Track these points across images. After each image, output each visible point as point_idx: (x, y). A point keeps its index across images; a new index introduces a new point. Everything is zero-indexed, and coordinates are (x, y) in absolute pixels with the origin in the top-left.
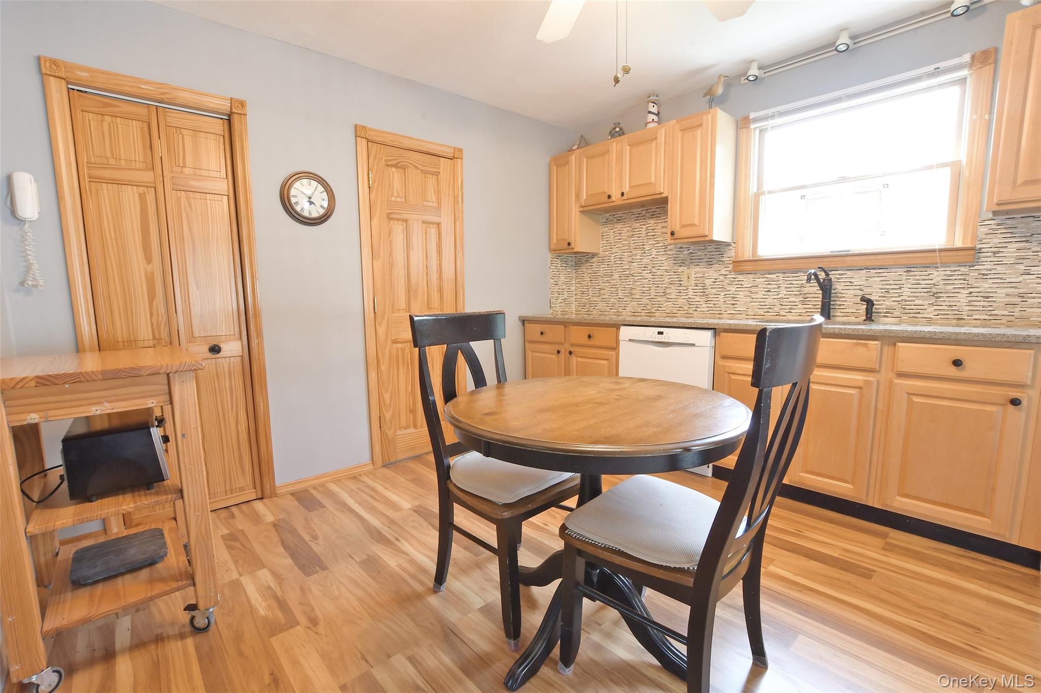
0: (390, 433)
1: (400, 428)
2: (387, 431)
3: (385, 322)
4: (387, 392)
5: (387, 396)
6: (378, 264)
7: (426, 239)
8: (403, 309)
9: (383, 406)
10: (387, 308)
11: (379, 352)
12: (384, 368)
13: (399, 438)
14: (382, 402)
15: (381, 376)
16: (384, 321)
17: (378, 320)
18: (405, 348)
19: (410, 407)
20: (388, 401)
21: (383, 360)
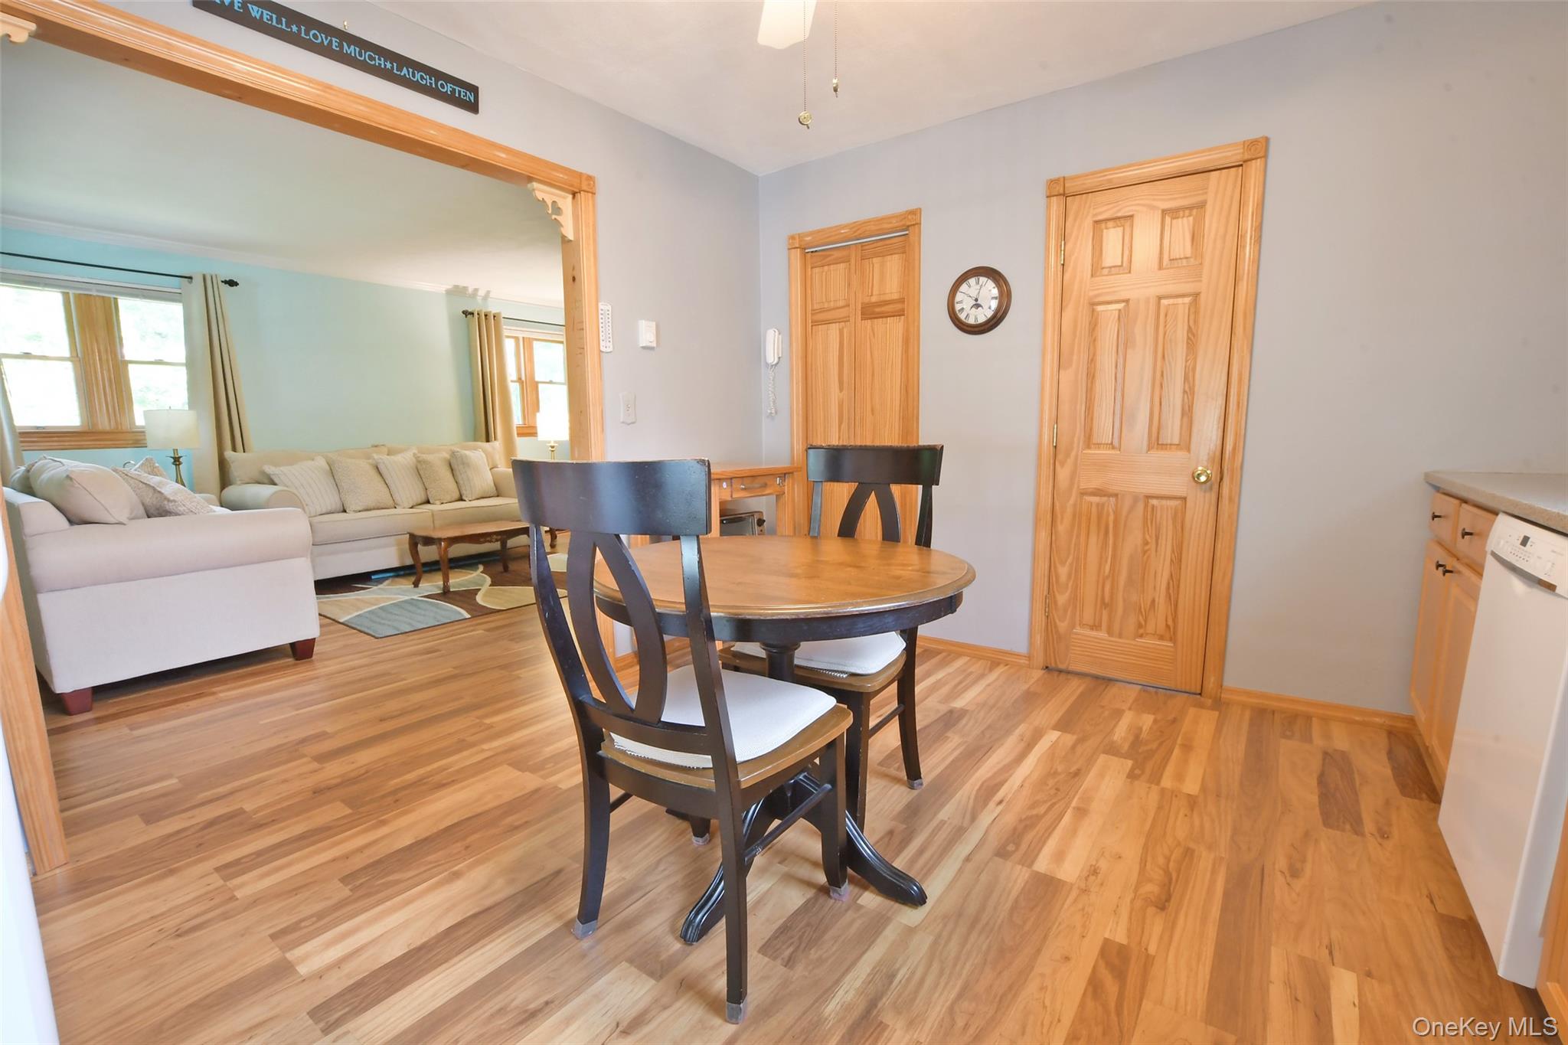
0: (1063, 626)
1: (1082, 625)
2: (1057, 621)
3: (1070, 461)
4: (1063, 564)
5: (1063, 571)
6: (1067, 376)
7: (1165, 326)
8: (1107, 444)
9: (1054, 583)
10: (1076, 440)
11: (1057, 504)
12: (1062, 528)
13: (1075, 639)
14: (1054, 579)
15: (1056, 540)
16: (1068, 460)
17: (1060, 457)
18: (1103, 505)
19: (1103, 598)
20: (1063, 578)
21: (1062, 518)
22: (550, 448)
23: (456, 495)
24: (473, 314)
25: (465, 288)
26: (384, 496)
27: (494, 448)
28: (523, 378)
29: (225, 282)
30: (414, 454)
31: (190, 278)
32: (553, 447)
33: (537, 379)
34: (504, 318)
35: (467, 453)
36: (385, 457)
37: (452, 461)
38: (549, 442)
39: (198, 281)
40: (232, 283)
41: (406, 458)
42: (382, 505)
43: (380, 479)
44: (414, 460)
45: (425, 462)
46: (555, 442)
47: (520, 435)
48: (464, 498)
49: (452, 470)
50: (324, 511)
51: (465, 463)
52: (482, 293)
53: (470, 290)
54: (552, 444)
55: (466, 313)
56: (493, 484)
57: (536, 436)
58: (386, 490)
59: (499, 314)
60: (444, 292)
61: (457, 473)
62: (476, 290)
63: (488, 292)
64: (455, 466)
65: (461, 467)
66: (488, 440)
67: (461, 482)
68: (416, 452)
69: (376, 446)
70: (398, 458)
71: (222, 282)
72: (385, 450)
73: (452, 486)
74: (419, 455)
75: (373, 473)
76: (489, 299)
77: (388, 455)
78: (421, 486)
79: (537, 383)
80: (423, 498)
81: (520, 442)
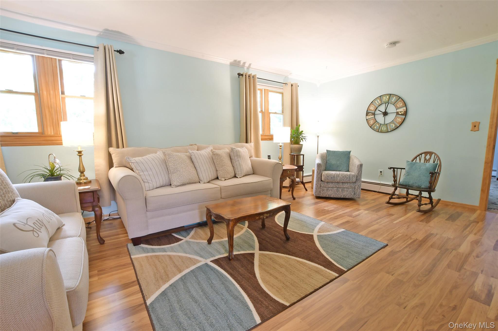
22: (279, 147)
23: (233, 175)
24: (242, 75)
25: (239, 62)
26: (193, 175)
27: (251, 146)
28: (264, 111)
29: (117, 51)
30: (211, 150)
31: (98, 48)
32: (281, 146)
33: (270, 111)
34: (257, 78)
35: (239, 149)
36: (195, 152)
37: (231, 154)
38: (279, 143)
39: (101, 49)
40: (121, 52)
41: (206, 152)
42: (192, 181)
43: (192, 164)
44: (211, 153)
45: (217, 155)
46: (282, 144)
47: (262, 139)
48: (237, 176)
49: (231, 159)
50: (158, 186)
51: (238, 155)
52: (247, 65)
53: (242, 63)
54: (281, 145)
55: (239, 75)
56: (251, 167)
57: (273, 140)
58: (195, 172)
59: (255, 75)
60: (229, 64)
61: (234, 161)
62: (244, 63)
63: (250, 65)
64: (233, 157)
65: (236, 157)
66: (247, 142)
67: (236, 166)
68: (212, 148)
69: (192, 145)
70: (203, 152)
71: (115, 51)
72: (196, 147)
73: (230, 169)
74: (214, 151)
75: (188, 161)
76: (250, 69)
77: (197, 151)
78: (214, 169)
79: (270, 113)
80: (215, 177)
81: (263, 144)
